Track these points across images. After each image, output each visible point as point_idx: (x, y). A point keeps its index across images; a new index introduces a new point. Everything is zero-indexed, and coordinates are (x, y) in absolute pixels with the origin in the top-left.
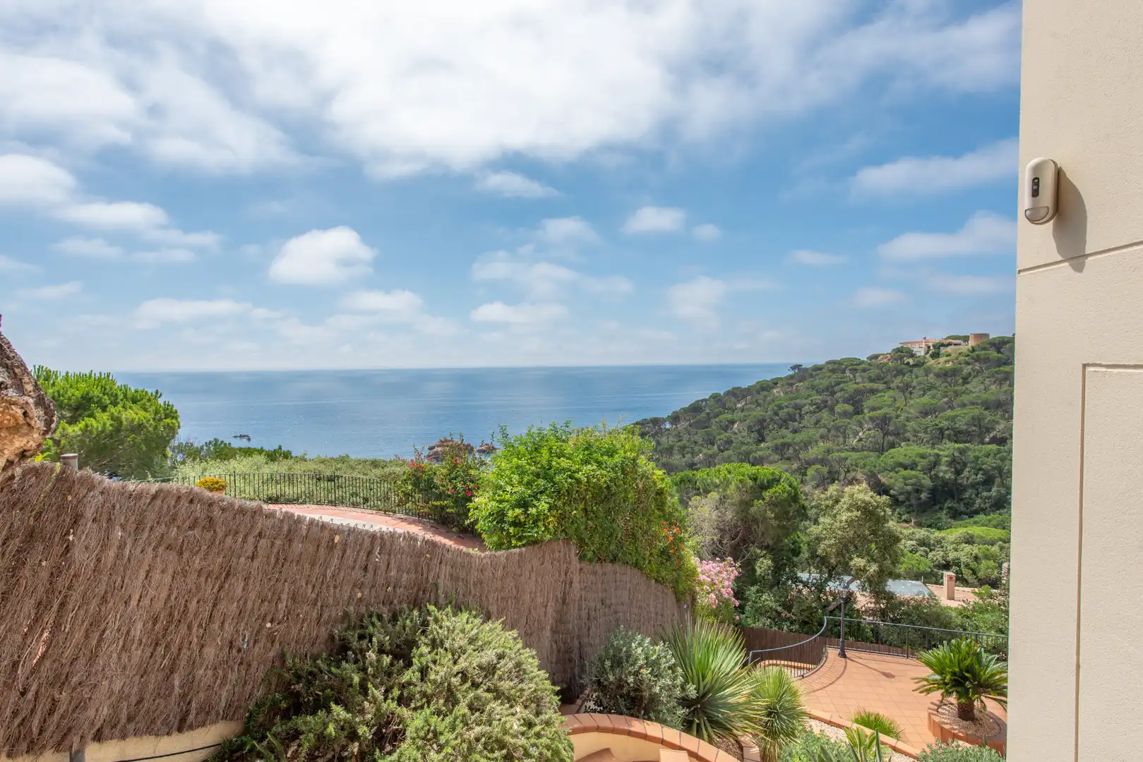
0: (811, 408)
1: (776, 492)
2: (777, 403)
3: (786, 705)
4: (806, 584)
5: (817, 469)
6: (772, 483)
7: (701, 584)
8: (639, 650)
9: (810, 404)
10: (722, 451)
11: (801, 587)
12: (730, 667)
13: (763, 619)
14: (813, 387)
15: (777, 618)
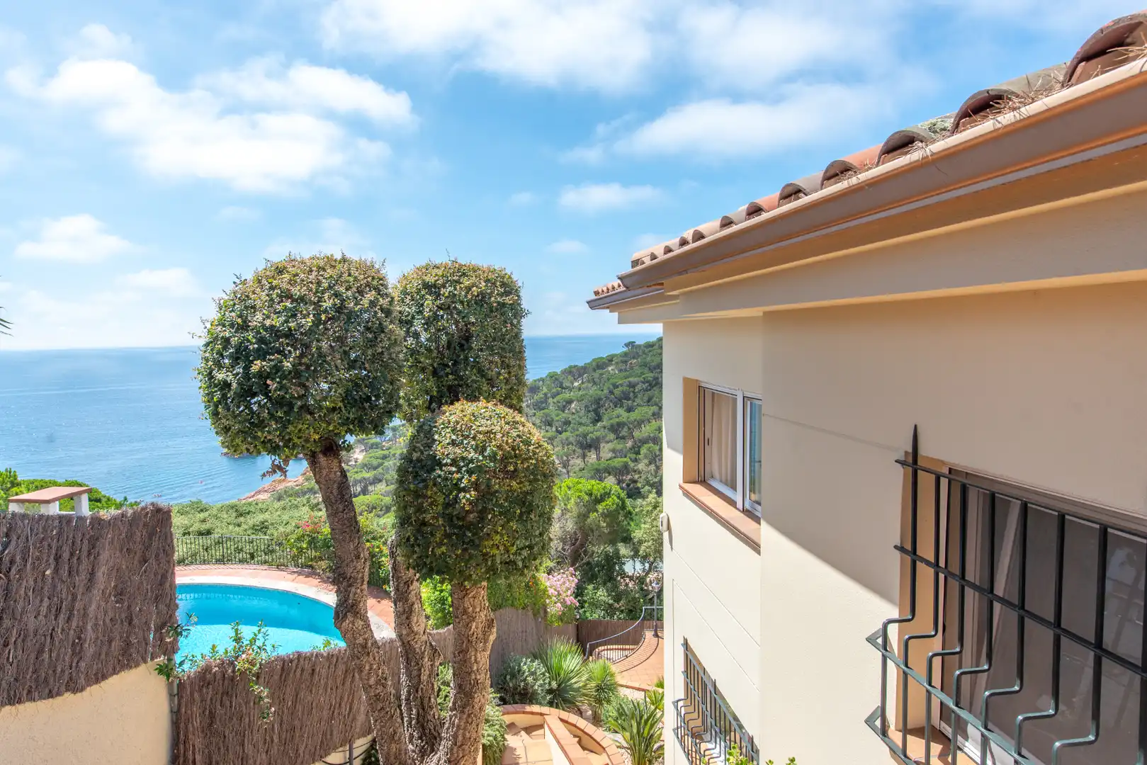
0: (644, 386)
1: (607, 505)
2: (611, 381)
3: (608, 683)
4: (631, 578)
5: (650, 448)
6: (605, 496)
7: (549, 597)
8: (525, 667)
9: (643, 383)
10: (560, 433)
11: (628, 581)
12: (574, 665)
13: (598, 611)
14: (645, 365)
15: (610, 610)
